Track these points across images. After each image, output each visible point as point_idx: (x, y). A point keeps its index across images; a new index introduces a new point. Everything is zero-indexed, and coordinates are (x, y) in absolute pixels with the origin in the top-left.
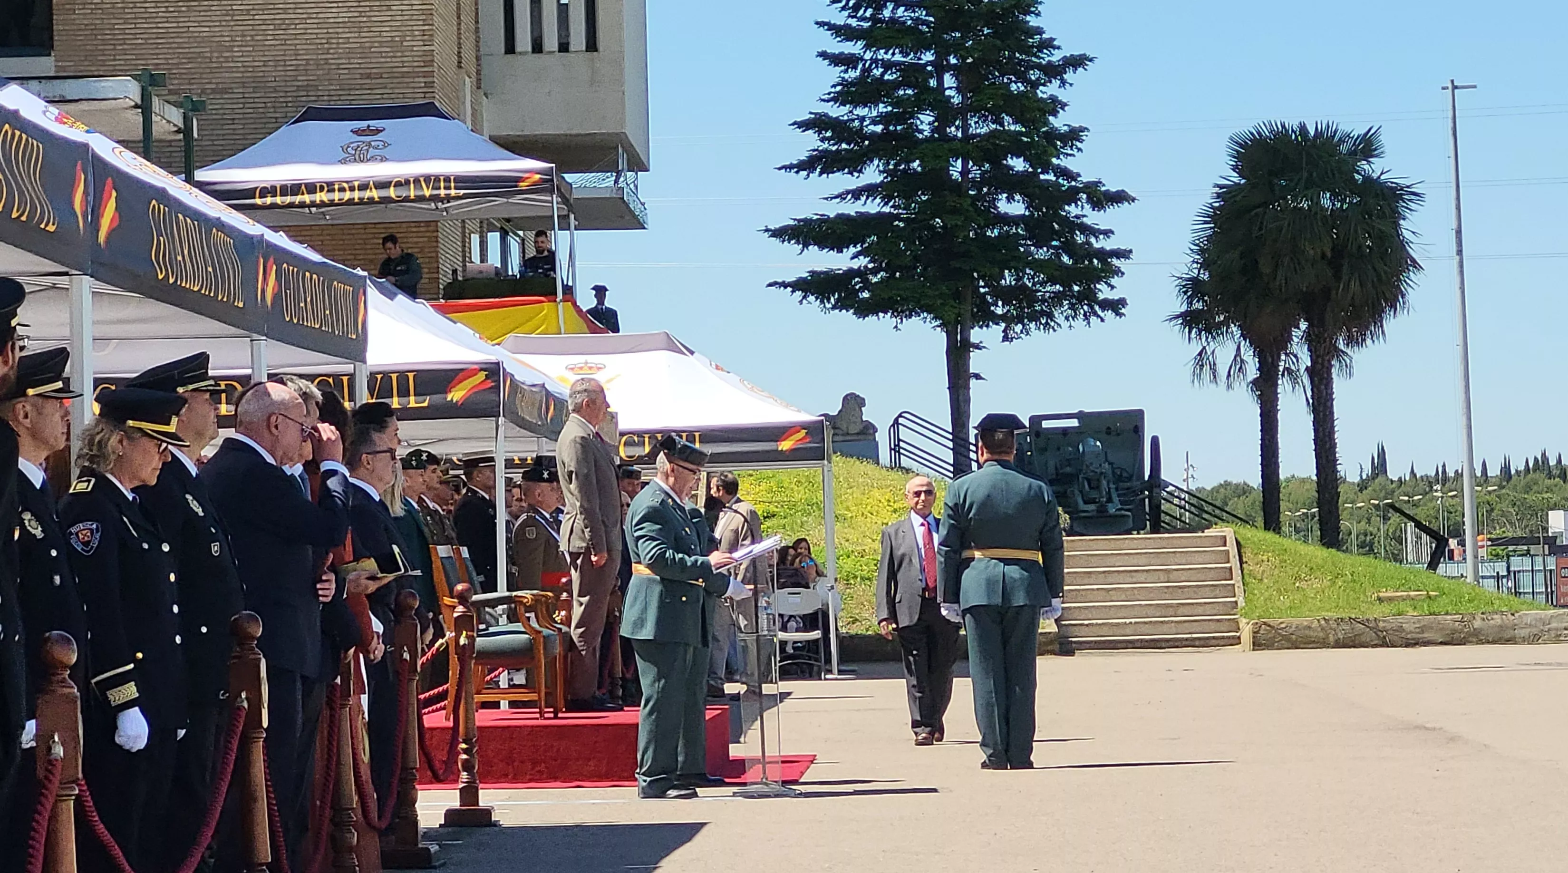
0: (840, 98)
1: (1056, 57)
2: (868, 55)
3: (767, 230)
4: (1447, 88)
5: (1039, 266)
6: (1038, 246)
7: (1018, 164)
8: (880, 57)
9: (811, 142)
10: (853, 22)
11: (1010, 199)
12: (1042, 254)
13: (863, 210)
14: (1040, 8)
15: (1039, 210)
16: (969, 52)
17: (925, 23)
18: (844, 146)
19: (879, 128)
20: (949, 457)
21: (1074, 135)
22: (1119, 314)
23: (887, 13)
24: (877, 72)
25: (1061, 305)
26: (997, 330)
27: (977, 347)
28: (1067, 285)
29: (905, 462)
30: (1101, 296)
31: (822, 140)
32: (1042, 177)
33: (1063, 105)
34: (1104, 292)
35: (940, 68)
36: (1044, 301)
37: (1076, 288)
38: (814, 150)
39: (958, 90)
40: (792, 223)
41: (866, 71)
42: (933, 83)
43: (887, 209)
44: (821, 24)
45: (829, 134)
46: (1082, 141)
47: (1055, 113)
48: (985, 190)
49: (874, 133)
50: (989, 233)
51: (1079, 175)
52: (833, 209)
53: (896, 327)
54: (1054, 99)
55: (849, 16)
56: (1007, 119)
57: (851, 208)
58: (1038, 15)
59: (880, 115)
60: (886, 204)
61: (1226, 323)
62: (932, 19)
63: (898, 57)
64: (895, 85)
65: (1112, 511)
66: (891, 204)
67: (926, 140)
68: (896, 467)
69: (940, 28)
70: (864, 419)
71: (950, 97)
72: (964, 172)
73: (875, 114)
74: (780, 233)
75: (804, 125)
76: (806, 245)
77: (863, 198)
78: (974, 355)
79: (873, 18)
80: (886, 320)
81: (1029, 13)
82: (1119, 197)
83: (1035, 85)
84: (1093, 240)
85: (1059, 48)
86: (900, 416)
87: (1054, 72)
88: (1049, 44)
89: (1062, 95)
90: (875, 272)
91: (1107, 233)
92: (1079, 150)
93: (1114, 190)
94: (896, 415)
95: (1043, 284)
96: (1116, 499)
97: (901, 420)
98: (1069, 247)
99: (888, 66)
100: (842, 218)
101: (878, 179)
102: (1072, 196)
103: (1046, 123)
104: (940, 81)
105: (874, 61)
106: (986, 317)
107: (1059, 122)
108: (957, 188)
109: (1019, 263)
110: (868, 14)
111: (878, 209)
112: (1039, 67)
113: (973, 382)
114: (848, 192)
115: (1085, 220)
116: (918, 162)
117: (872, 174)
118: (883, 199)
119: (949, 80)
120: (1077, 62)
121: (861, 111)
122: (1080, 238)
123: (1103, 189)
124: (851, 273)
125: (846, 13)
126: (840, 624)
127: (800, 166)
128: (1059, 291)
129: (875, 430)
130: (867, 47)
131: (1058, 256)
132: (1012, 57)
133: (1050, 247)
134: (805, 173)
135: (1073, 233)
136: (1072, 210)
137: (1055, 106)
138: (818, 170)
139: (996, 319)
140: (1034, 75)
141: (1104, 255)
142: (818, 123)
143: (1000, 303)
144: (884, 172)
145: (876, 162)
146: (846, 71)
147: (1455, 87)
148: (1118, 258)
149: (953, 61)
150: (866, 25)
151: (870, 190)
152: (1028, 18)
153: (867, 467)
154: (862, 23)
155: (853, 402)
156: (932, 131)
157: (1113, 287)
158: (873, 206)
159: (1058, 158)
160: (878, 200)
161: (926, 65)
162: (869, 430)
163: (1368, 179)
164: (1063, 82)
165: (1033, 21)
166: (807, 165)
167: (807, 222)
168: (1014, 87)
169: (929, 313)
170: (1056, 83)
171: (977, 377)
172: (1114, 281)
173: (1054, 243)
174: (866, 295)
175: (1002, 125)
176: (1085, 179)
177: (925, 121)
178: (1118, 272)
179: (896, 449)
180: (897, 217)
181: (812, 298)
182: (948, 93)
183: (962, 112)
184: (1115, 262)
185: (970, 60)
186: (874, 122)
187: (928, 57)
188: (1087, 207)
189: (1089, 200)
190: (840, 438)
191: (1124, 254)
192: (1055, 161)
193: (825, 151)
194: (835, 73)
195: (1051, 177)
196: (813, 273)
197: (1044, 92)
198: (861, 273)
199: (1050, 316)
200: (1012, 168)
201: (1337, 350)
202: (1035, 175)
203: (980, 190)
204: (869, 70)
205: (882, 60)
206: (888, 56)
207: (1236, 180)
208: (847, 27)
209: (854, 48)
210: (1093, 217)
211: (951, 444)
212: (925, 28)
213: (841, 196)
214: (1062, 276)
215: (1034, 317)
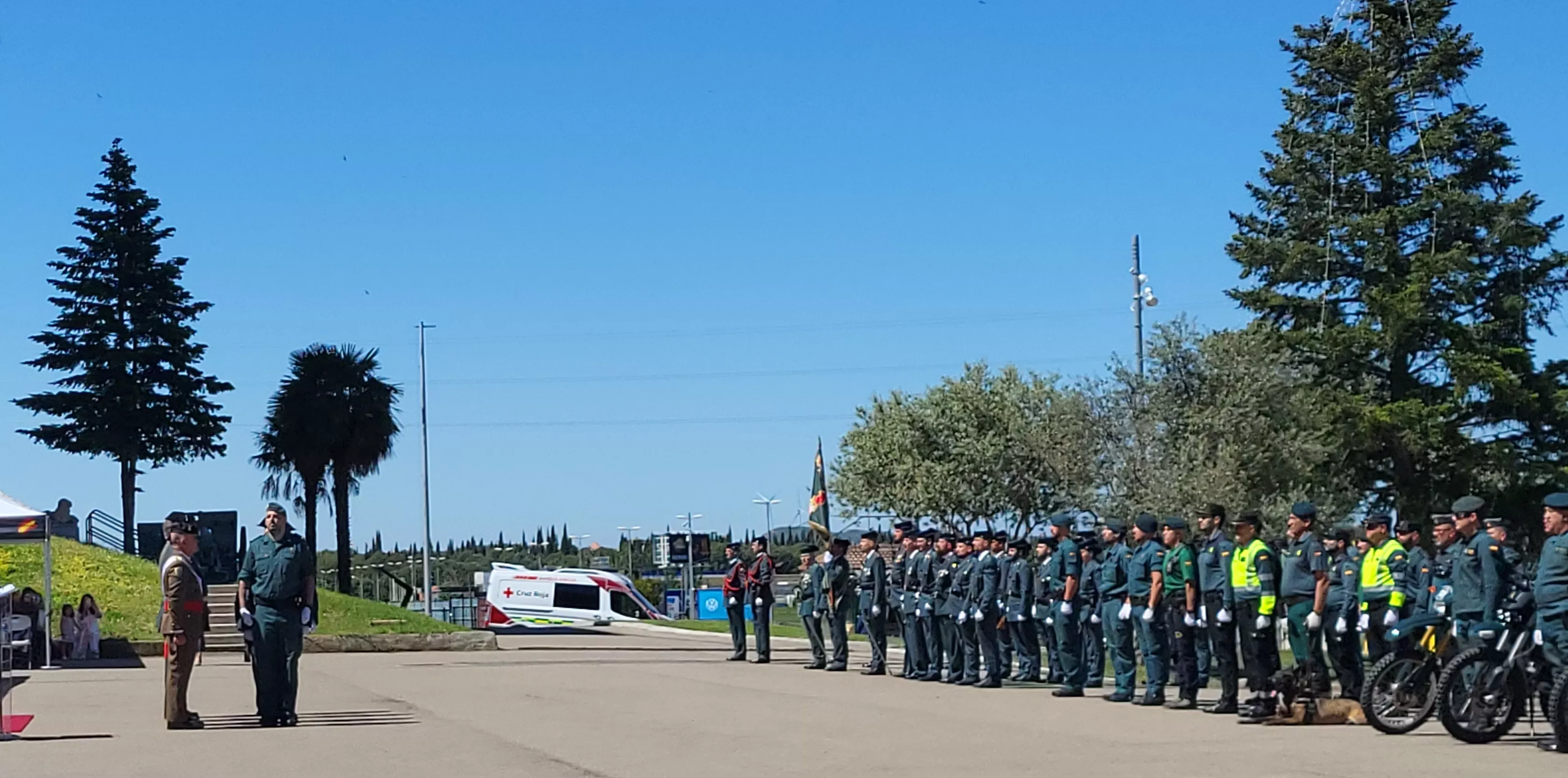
0: (59, 325)
1: (190, 303)
2: (79, 300)
3: (14, 401)
4: (418, 327)
5: (176, 425)
6: (177, 414)
7: (166, 366)
8: (85, 301)
9: (42, 349)
10: (70, 280)
11: (160, 386)
12: (179, 419)
13: (74, 390)
14: (182, 274)
15: (177, 391)
16: (138, 300)
17: (114, 282)
18: (63, 352)
19: (84, 343)
20: (122, 537)
21: (199, 349)
22: (223, 455)
23: (90, 276)
24: (84, 310)
25: (189, 448)
26: (150, 462)
27: (141, 473)
28: (194, 436)
29: (95, 540)
30: (213, 443)
31: (51, 349)
32: (181, 374)
33: (194, 332)
34: (216, 442)
35: (121, 308)
36: (178, 445)
37: (199, 439)
38: (44, 354)
39: (132, 320)
40: (30, 397)
41: (78, 310)
42: (117, 317)
43: (88, 391)
44: (50, 281)
45: (53, 345)
46: (203, 353)
47: (188, 338)
48: (146, 380)
49: (81, 346)
50: (148, 405)
51: (202, 373)
52: (55, 390)
53: (92, 458)
54: (188, 327)
55: (69, 277)
56: (160, 339)
57: (67, 389)
58: (180, 278)
59: (85, 335)
60: (87, 388)
61: (287, 461)
62: (117, 279)
63: (96, 301)
64: (94, 318)
65: (217, 570)
66: (91, 387)
67: (112, 349)
68: (89, 543)
69: (120, 285)
70: (71, 513)
71: (127, 326)
72: (135, 369)
73: (82, 333)
74: (23, 403)
75: (38, 339)
76: (37, 411)
77: (73, 384)
78: (138, 477)
79: (81, 279)
80: (86, 455)
81: (175, 277)
82: (227, 387)
83: (178, 319)
84: (210, 412)
85: (191, 298)
86: (93, 512)
87: (189, 312)
88: (186, 295)
89: (193, 325)
90: (80, 427)
91: (219, 407)
92: (202, 359)
93: (223, 382)
94: (90, 511)
95: (179, 436)
96: (219, 564)
97: (93, 515)
98: (196, 415)
99: (91, 306)
100: (61, 394)
101: (85, 372)
102: (198, 385)
103: (184, 343)
104: (121, 316)
105: (81, 303)
106: (145, 455)
107: (191, 341)
108: (131, 378)
109: (165, 423)
110: (80, 275)
111: (83, 390)
112: (179, 309)
113: (136, 493)
114: (64, 380)
115: (205, 399)
116: (106, 364)
117: (79, 370)
118: (85, 385)
119: (126, 316)
120: (203, 306)
121: (73, 332)
122: (202, 410)
123: (217, 381)
124: (66, 427)
125: (66, 275)
126: (53, 636)
127: (36, 363)
128: (188, 441)
129: (77, 521)
130: (77, 296)
131: (189, 420)
132: (164, 303)
133: (184, 414)
134: (39, 367)
135: (198, 407)
136: (198, 393)
137: (189, 332)
138: (47, 366)
139: (151, 456)
140: (177, 314)
141: (215, 419)
142: (47, 338)
143: (153, 447)
144: (85, 369)
145: (82, 362)
146: (66, 309)
147: (423, 327)
148: (224, 422)
149: (129, 304)
150: (79, 282)
151: (77, 380)
152: (175, 280)
153: (72, 543)
154: (76, 281)
155: (65, 504)
156: (116, 345)
157: (221, 438)
158: (80, 389)
159: (189, 362)
160: (82, 385)
161: (114, 305)
162: (74, 521)
163: (372, 379)
164: (194, 319)
165: (177, 282)
166: (40, 363)
167: (39, 396)
168: (165, 320)
169: (111, 451)
170: (190, 318)
171: (139, 490)
172: (222, 434)
173: (187, 412)
174: (74, 440)
175: (157, 342)
176: (205, 375)
177: (111, 340)
178: (224, 430)
179: (90, 532)
180: (93, 395)
181: (42, 441)
182: (126, 323)
183: (134, 335)
184: (222, 424)
185: (139, 304)
186: (81, 340)
187: (114, 301)
188: (207, 392)
189: (208, 388)
190: (57, 525)
191: (228, 419)
192: (188, 364)
193: (51, 354)
194: (59, 310)
195: (185, 373)
196: (43, 426)
197: (182, 324)
198: (71, 427)
199: (182, 454)
200: (162, 368)
201: (351, 478)
202: (176, 372)
203: (142, 381)
204: (80, 308)
205: (87, 303)
206: (90, 301)
207: (296, 378)
208: (66, 283)
209: (70, 295)
210: (209, 398)
211: (123, 530)
212: (113, 285)
213: (61, 382)
214: (192, 431)
215: (173, 456)
